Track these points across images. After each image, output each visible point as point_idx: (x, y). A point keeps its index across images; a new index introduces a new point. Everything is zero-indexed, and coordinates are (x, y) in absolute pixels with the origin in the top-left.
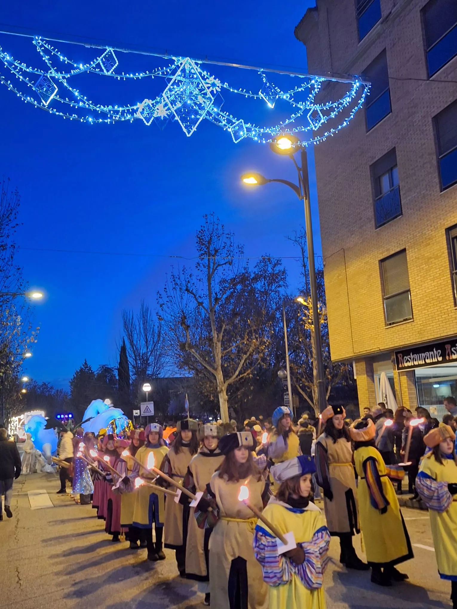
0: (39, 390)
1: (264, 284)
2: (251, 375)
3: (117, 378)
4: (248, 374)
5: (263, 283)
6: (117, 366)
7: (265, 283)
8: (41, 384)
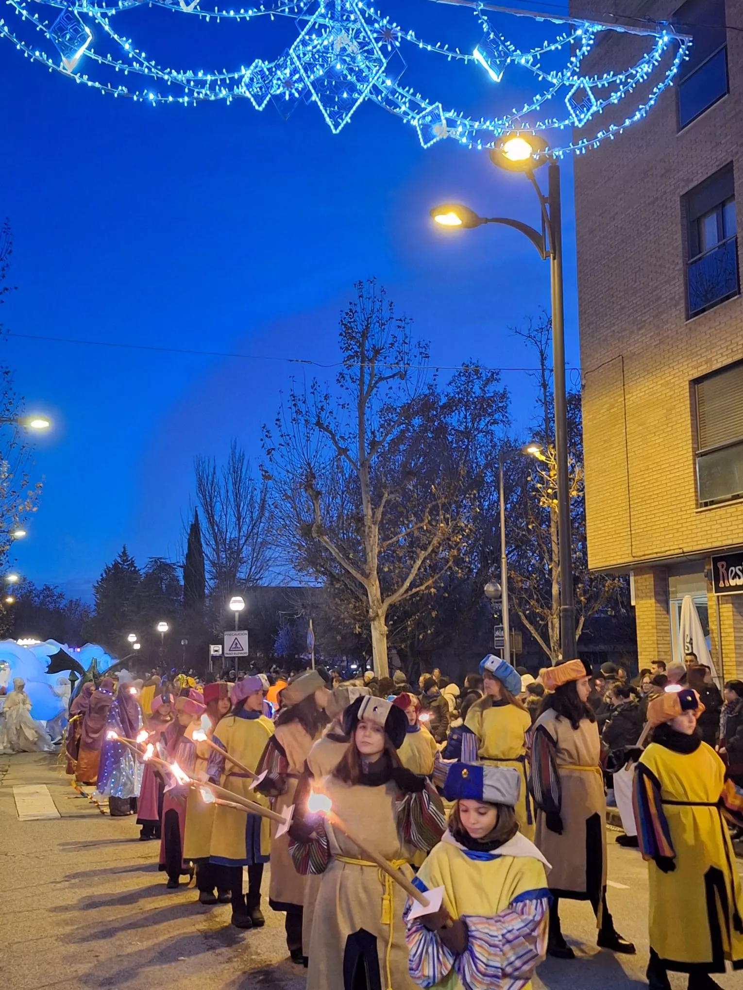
0: (36, 598)
1: (465, 417)
2: (433, 590)
3: (182, 583)
4: (428, 588)
5: (462, 415)
6: (182, 560)
7: (466, 415)
8: (40, 588)
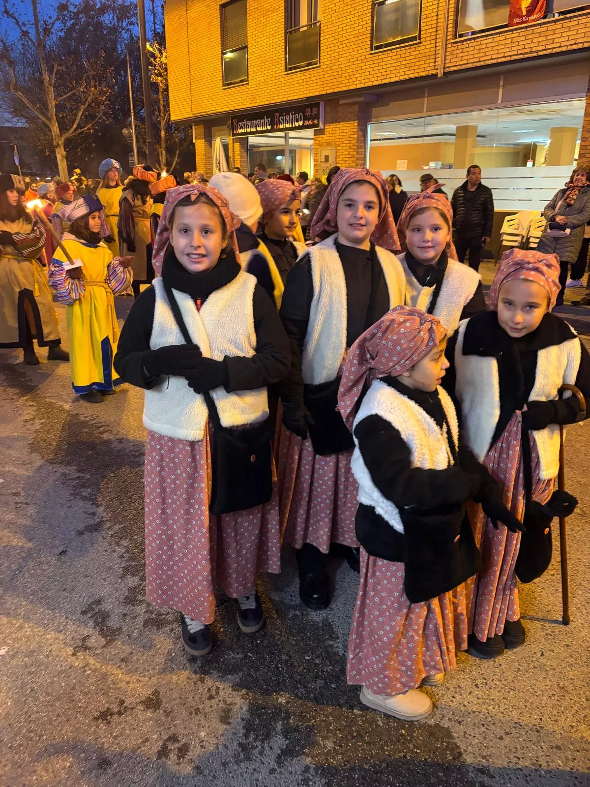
2: (92, 131)
4: (89, 129)
